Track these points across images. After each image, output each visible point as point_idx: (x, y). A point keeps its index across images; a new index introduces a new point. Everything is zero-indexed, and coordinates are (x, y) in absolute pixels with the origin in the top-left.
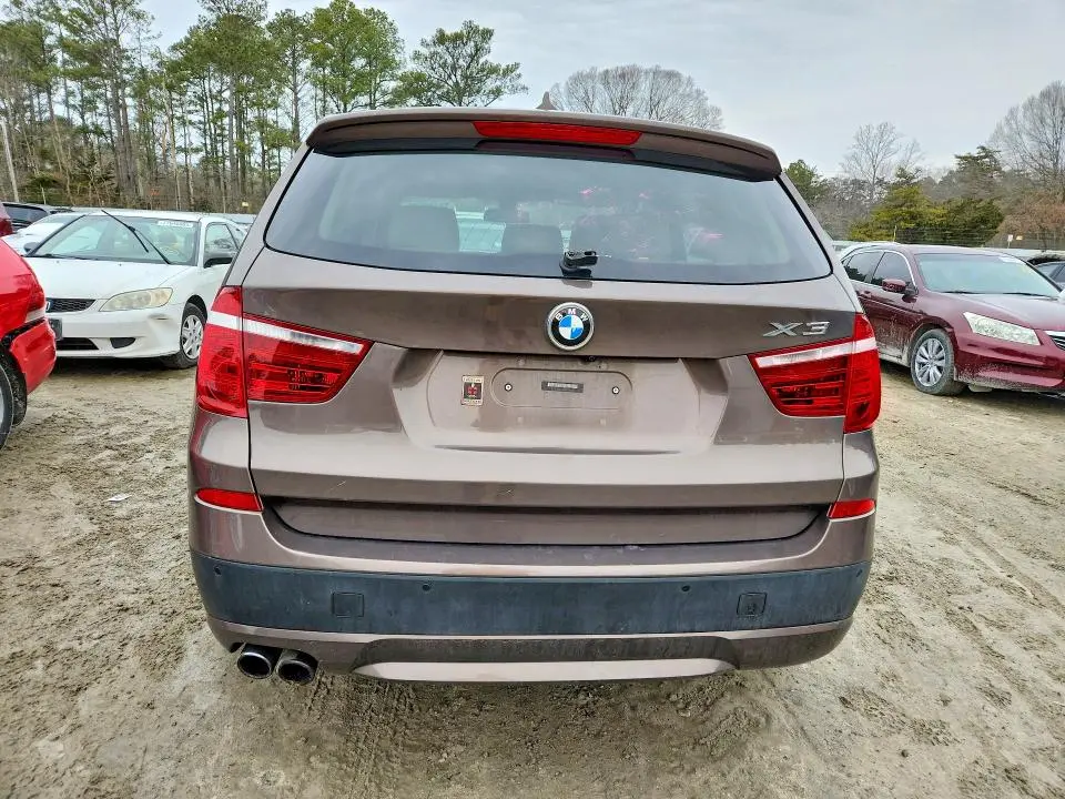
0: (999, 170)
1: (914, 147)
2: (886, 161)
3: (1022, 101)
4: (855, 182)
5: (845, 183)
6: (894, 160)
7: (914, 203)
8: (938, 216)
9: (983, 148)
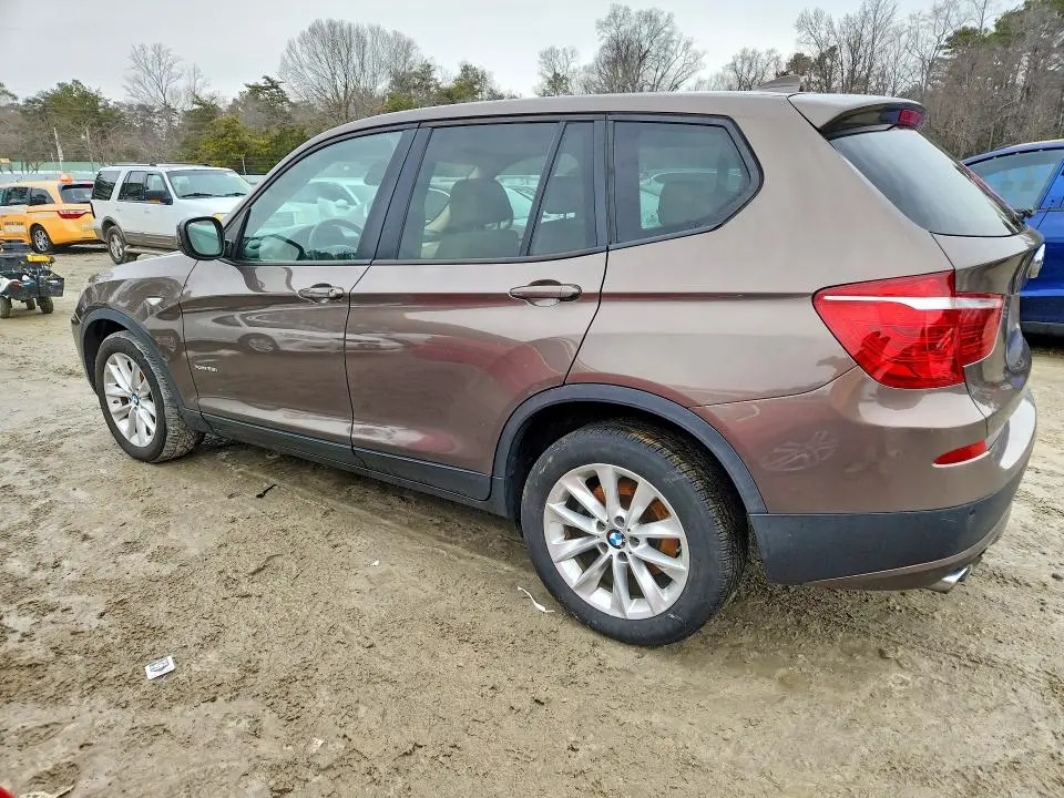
0: (287, 100)
1: (196, 72)
2: (172, 86)
3: (296, 36)
4: (142, 107)
5: (130, 107)
6: (181, 85)
7: (236, 133)
8: (263, 146)
9: (268, 79)
